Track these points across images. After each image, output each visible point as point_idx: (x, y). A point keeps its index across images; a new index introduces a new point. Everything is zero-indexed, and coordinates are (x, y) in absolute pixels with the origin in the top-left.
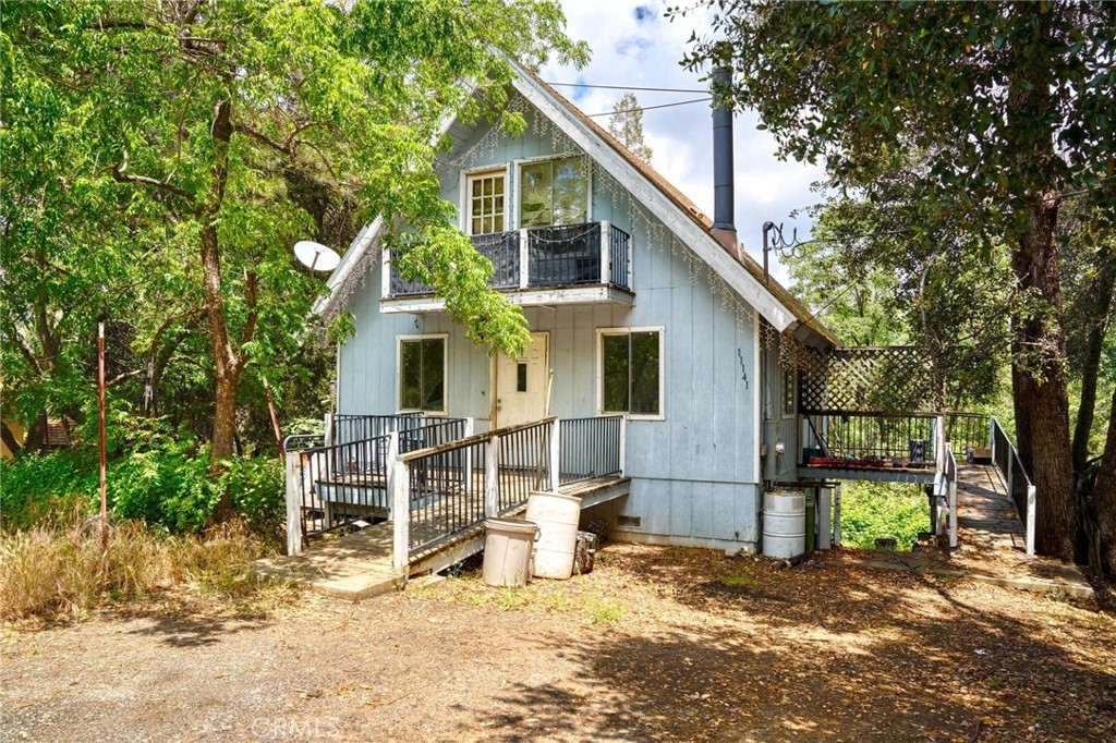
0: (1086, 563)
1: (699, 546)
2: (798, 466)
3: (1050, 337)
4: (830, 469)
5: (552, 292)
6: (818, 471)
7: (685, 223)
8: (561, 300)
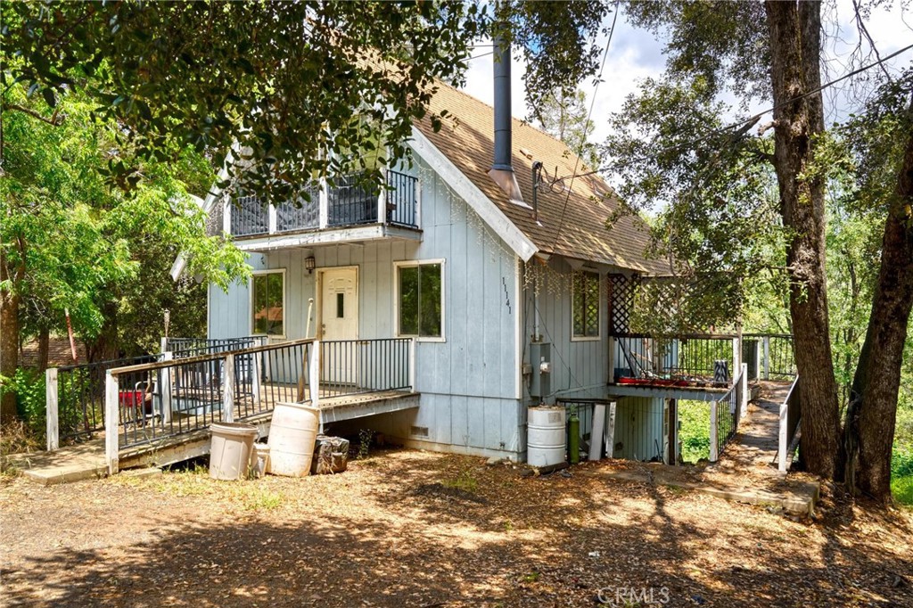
0: (842, 481)
1: (473, 454)
2: (609, 384)
3: (803, 261)
4: (637, 387)
5: (342, 231)
6: (627, 389)
7: (448, 167)
8: (348, 239)
